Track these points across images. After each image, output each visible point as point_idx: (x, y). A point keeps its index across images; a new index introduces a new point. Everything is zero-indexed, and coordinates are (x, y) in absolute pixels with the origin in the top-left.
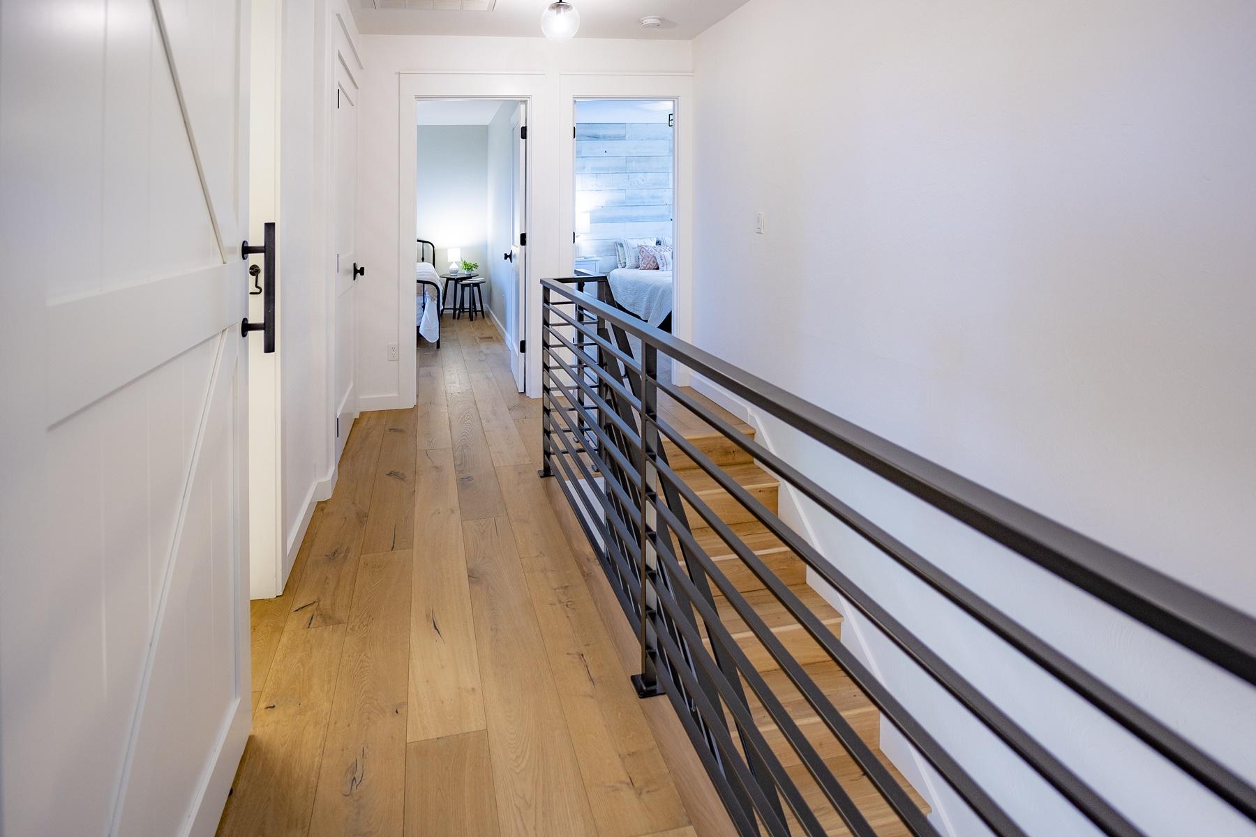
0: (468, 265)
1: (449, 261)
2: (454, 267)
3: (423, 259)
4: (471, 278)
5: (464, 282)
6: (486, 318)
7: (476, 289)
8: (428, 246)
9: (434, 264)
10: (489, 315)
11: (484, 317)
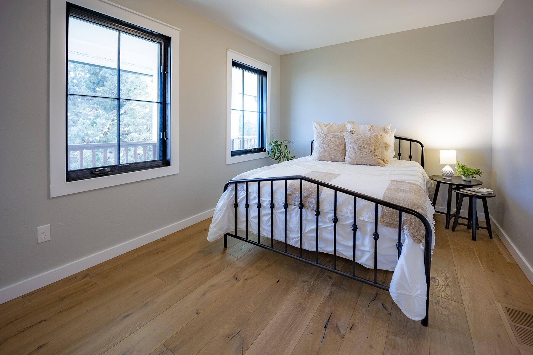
0: (467, 170)
1: (441, 163)
2: (448, 169)
3: (410, 157)
4: (471, 186)
5: (463, 191)
6: (494, 239)
7: (479, 202)
8: (416, 145)
9: (423, 165)
10: (499, 237)
11: (491, 237)
